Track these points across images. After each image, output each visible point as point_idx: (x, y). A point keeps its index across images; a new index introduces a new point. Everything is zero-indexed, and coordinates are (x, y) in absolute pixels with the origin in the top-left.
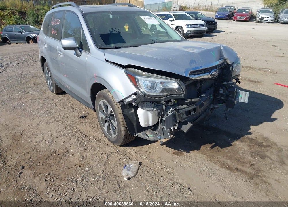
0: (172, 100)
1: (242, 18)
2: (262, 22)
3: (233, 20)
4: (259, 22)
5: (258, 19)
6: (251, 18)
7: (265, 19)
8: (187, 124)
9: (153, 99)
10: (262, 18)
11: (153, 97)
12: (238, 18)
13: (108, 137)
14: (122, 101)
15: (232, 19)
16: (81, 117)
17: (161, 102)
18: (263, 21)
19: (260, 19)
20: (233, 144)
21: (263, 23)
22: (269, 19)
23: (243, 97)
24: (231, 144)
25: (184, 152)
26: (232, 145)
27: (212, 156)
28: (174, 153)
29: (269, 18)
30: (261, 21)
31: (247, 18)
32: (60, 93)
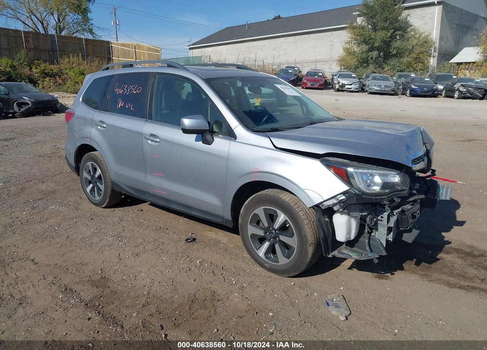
0: (395, 199)
1: (314, 85)
2: (343, 91)
3: (301, 87)
4: (338, 90)
5: (337, 87)
6: (326, 85)
7: (347, 86)
8: (411, 232)
9: (373, 198)
10: (343, 85)
11: (373, 196)
12: (309, 85)
13: (267, 265)
14: (317, 206)
15: (300, 85)
16: (187, 240)
17: (382, 203)
18: (344, 89)
19: (339, 86)
20: (439, 256)
21: (345, 93)
22: (353, 87)
23: (444, 193)
24: (437, 257)
25: (389, 275)
26: (439, 259)
27: (426, 275)
28: (375, 277)
29: (353, 85)
30: (341, 89)
31: (321, 85)
32: (110, 206)
